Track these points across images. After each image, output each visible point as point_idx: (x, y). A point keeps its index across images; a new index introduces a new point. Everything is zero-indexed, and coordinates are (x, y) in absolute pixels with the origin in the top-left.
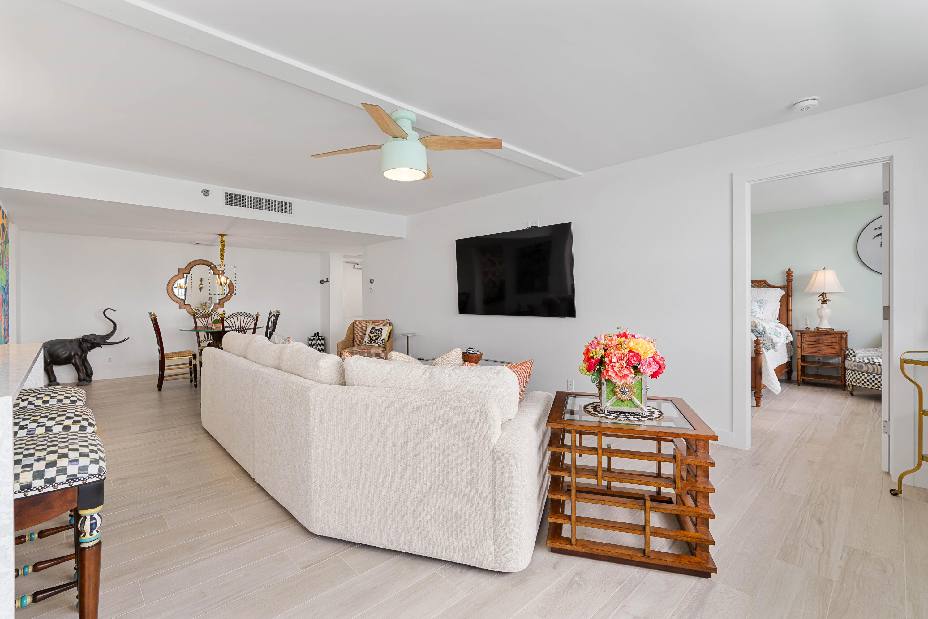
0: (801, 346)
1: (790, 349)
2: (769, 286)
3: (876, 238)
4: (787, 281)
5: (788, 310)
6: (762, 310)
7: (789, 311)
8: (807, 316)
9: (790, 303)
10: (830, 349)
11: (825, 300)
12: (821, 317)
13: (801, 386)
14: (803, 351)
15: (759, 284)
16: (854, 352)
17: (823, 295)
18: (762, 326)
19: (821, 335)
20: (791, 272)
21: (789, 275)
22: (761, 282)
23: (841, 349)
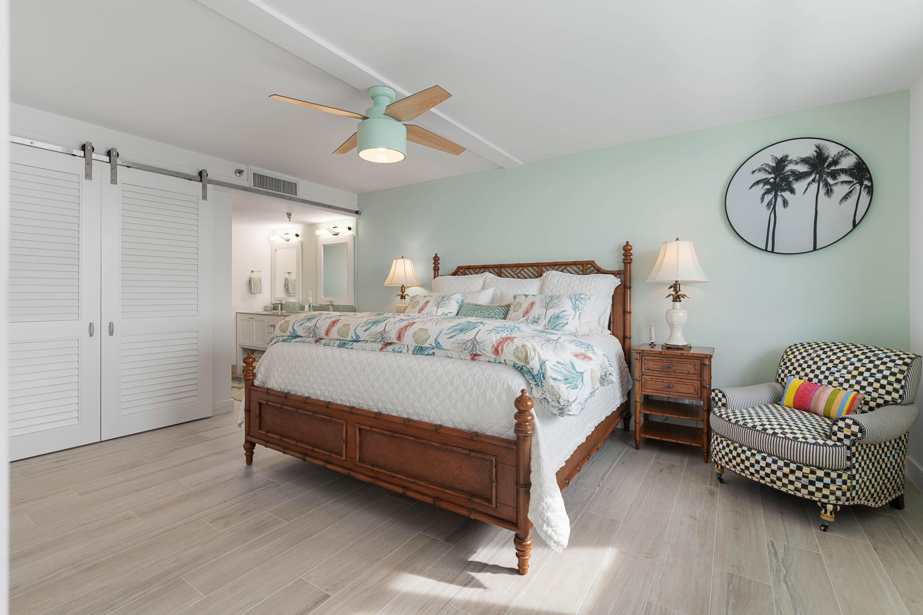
0: (641, 378)
1: (626, 379)
2: (599, 271)
3: (753, 188)
4: (624, 263)
5: (625, 312)
6: (578, 313)
7: (626, 314)
8: (651, 324)
9: (627, 300)
10: (685, 386)
11: (678, 296)
12: (672, 326)
13: (640, 452)
14: (643, 388)
15: (585, 267)
16: (724, 396)
17: (675, 286)
18: (540, 358)
19: (671, 359)
20: (629, 247)
21: (627, 250)
22: (587, 264)
23: (702, 387)
